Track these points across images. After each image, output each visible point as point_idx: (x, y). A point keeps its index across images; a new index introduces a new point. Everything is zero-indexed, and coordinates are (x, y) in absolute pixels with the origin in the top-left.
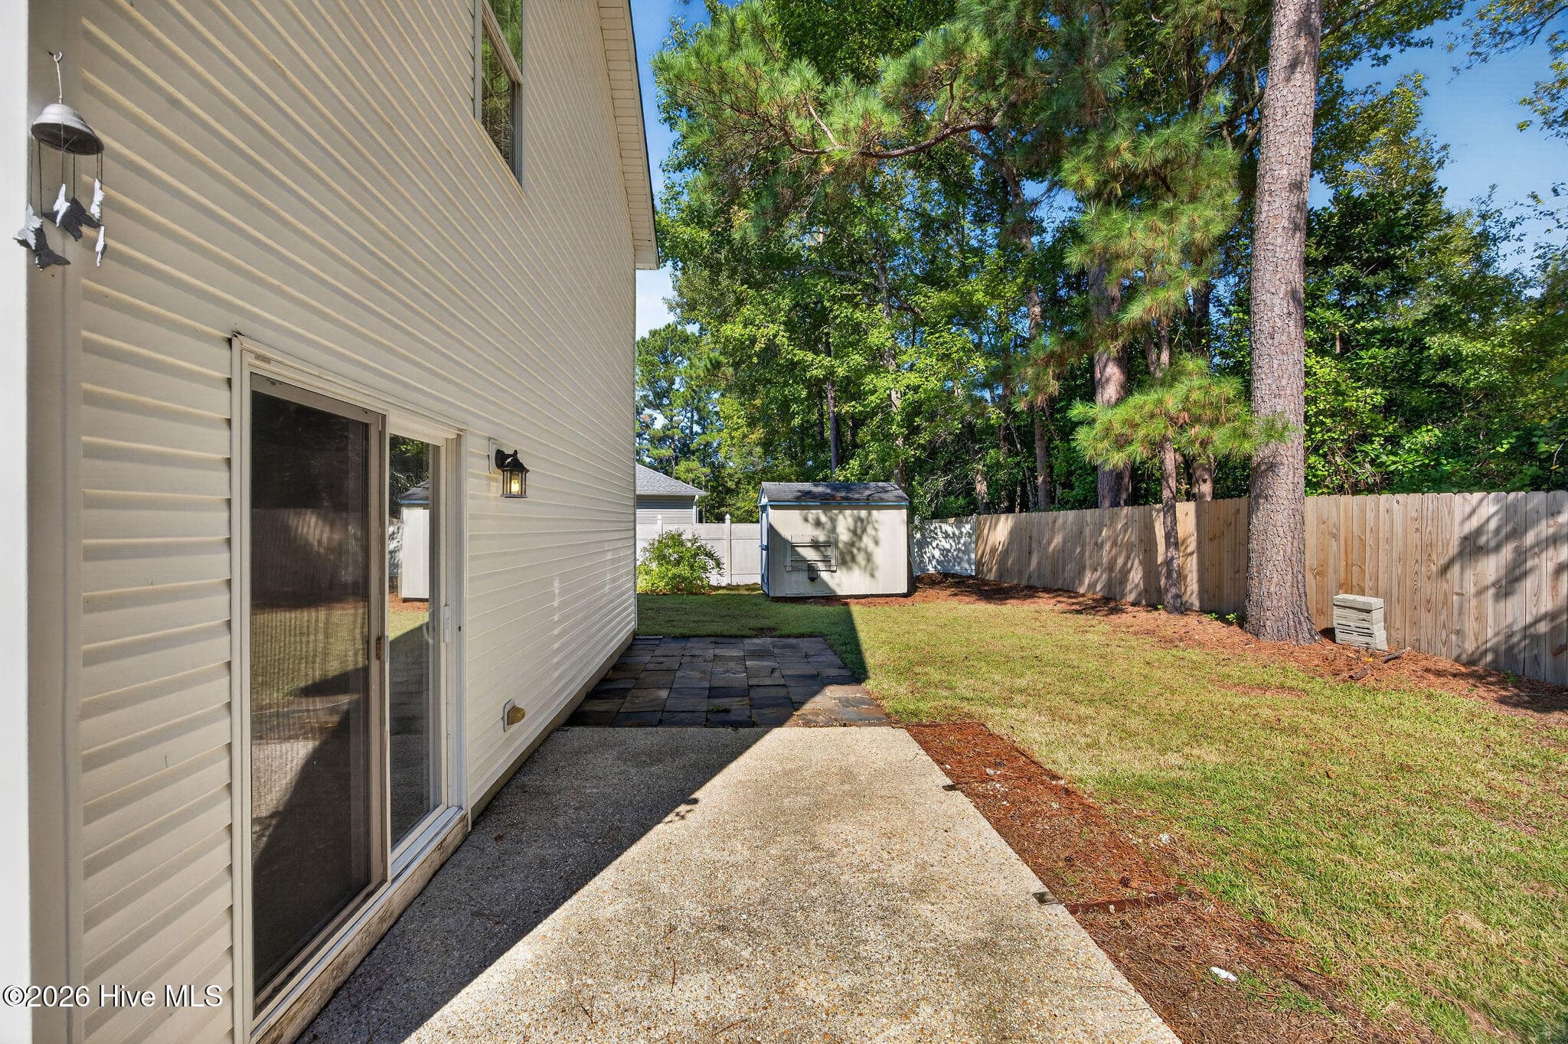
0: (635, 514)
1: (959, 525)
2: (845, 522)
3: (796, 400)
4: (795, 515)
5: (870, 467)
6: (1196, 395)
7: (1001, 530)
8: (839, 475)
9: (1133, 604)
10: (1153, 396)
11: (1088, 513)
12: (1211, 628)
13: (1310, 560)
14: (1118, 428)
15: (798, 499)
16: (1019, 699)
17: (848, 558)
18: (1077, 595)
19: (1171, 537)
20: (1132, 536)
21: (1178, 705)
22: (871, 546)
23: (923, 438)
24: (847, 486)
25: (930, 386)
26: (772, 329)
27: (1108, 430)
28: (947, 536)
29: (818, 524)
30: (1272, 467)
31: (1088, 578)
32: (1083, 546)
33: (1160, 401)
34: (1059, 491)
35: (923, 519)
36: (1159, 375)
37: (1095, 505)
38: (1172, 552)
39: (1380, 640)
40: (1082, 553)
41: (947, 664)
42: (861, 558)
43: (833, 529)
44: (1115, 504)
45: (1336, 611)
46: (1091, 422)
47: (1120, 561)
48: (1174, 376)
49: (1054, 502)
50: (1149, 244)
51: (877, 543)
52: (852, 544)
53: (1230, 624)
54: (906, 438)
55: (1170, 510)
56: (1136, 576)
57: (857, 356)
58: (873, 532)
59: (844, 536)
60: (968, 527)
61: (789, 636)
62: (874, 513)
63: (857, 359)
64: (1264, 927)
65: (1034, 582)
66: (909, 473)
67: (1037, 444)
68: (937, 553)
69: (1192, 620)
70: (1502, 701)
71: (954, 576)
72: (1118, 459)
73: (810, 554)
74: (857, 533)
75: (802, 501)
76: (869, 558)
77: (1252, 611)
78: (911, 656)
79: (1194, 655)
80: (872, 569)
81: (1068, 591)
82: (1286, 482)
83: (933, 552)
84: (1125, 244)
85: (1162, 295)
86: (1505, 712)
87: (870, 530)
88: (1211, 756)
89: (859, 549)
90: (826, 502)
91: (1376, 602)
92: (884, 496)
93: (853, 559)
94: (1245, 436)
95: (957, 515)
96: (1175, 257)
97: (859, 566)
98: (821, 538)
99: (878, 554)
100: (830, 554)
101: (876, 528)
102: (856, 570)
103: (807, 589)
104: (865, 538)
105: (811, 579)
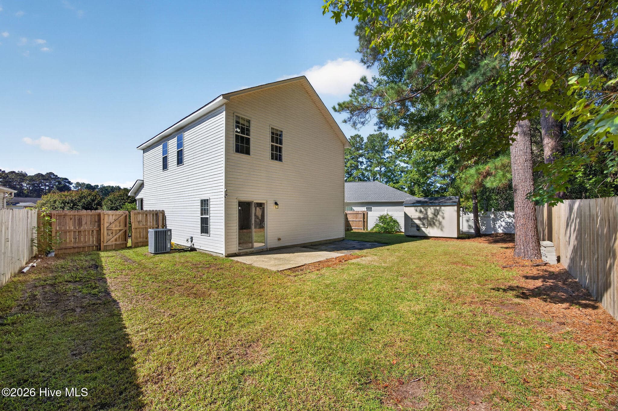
2: (430, 211)
4: (413, 209)
15: (413, 203)
17: (432, 223)
22: (441, 219)
24: (437, 198)
28: (509, 216)
29: (421, 212)
42: (437, 223)
43: (426, 213)
51: (443, 218)
52: (433, 218)
58: (442, 214)
59: (430, 215)
62: (443, 208)
68: (503, 224)
73: (417, 222)
74: (436, 214)
75: (415, 204)
76: (440, 223)
80: (442, 228)
87: (440, 213)
89: (436, 220)
90: (424, 204)
92: (447, 201)
93: (434, 223)
97: (436, 226)
98: (422, 216)
99: (444, 222)
100: (425, 222)
101: (443, 213)
102: (435, 227)
103: (417, 233)
104: (439, 216)
105: (418, 230)
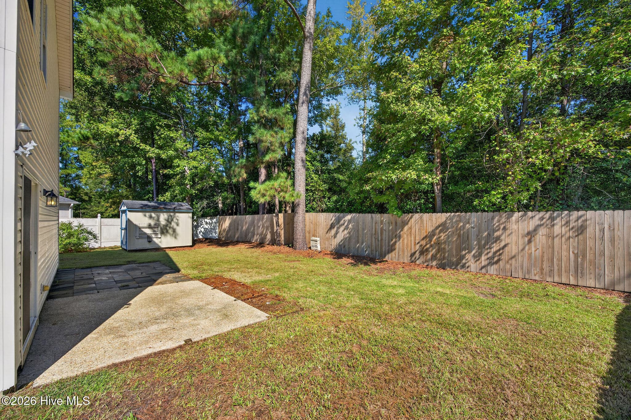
0: (58, 213)
1: (211, 219)
2: (163, 217)
3: (140, 165)
4: (140, 215)
5: (176, 196)
6: (282, 184)
7: (227, 222)
8: (161, 198)
9: (268, 244)
10: (272, 183)
11: (256, 216)
12: (287, 249)
13: (307, 229)
14: (262, 191)
15: (142, 208)
16: (233, 270)
17: (165, 231)
18: (252, 243)
19: (277, 223)
20: (268, 224)
21: (273, 266)
22: (175, 226)
23: (199, 187)
24: (164, 203)
25: (202, 167)
26: (128, 132)
27: (260, 191)
28: (207, 223)
29: (151, 217)
30: (298, 205)
31: (255, 238)
32: (254, 227)
33: (273, 185)
34: (248, 208)
35: (198, 217)
36: (274, 176)
37: (258, 214)
38: (278, 228)
39: (319, 249)
40: (254, 229)
41: (209, 265)
42: (170, 231)
43: (158, 220)
44: (263, 213)
45: (311, 242)
46: (255, 188)
47: (265, 232)
48: (278, 177)
49: (246, 212)
50: (271, 139)
51: (178, 225)
52: (167, 226)
53: (290, 247)
54: (191, 186)
55: (277, 215)
56: (269, 236)
57: (171, 151)
58: (176, 221)
59: (163, 222)
60: (215, 220)
61: (143, 263)
62: (177, 214)
63: (171, 153)
64: (277, 296)
65: (240, 239)
66: (192, 199)
67: (241, 192)
68: (203, 230)
69: (282, 247)
70: (334, 258)
71: (210, 239)
72: (262, 200)
73: (148, 231)
74: (169, 221)
75: (143, 209)
76: (174, 231)
77: (295, 243)
78: (196, 263)
79: (281, 256)
80: (175, 235)
81: (249, 242)
82: (301, 209)
83: (201, 229)
84: (265, 138)
85: (274, 155)
86: (333, 260)
87: (175, 220)
88: (277, 275)
89: (170, 227)
90: (155, 209)
91: (318, 239)
92: (181, 207)
93: (167, 232)
94: (293, 196)
95: (210, 216)
96: (277, 145)
97: (170, 234)
98: (152, 223)
99: (179, 230)
100: (158, 231)
101: (178, 220)
102: (168, 236)
103: (148, 246)
104: (173, 223)
105: (149, 242)
